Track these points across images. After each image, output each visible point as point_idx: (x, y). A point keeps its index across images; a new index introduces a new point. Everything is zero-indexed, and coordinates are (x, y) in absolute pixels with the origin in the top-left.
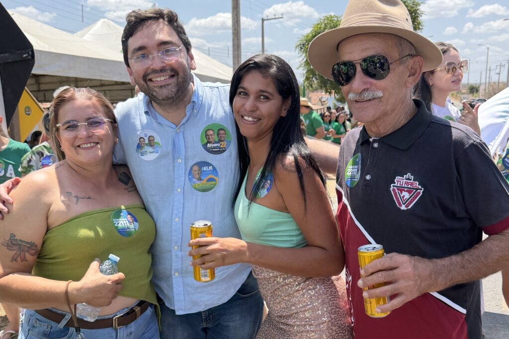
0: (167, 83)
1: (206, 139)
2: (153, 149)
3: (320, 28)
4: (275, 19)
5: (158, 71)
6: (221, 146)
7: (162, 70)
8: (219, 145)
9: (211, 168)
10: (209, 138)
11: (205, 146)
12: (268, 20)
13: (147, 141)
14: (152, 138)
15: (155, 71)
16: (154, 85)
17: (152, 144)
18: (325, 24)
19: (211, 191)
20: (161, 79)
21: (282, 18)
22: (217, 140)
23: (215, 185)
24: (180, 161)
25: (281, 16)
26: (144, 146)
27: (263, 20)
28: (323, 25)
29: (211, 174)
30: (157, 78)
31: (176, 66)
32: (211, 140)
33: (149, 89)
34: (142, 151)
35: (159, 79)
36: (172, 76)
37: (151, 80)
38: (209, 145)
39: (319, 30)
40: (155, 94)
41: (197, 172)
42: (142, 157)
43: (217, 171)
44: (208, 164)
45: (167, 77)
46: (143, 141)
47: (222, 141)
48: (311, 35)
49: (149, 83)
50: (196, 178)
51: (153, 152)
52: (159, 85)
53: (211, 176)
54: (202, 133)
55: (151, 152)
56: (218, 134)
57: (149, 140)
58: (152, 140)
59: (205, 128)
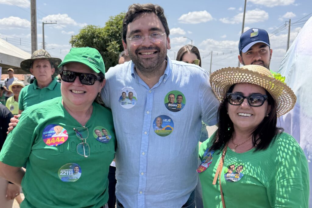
0: (152, 57)
1: (169, 100)
2: (131, 101)
3: (85, 32)
4: (52, 23)
5: (147, 48)
6: (178, 107)
7: (150, 48)
8: (176, 105)
9: (169, 120)
10: (170, 100)
11: (166, 105)
12: (46, 24)
13: (127, 96)
14: (131, 94)
15: (145, 48)
16: (142, 57)
17: (131, 98)
18: (88, 30)
19: (167, 136)
20: (148, 54)
21: (56, 23)
22: (176, 102)
23: (170, 133)
24: (148, 112)
25: (55, 22)
26: (125, 98)
27: (43, 24)
28: (87, 30)
29: (169, 124)
30: (145, 53)
31: (159, 46)
32: (172, 101)
33: (138, 60)
34: (123, 101)
35: (146, 54)
36: (155, 52)
37: (140, 54)
38: (169, 105)
39: (84, 33)
40: (142, 63)
41: (159, 122)
42: (122, 106)
43: (173, 123)
44: (167, 118)
45: (152, 53)
46: (125, 95)
47: (179, 103)
48: (79, 36)
49: (139, 55)
50: (158, 126)
51: (130, 103)
52: (146, 57)
53: (169, 126)
54: (166, 96)
55: (129, 103)
56: (177, 98)
57: (129, 95)
58: (131, 95)
59: (169, 92)
